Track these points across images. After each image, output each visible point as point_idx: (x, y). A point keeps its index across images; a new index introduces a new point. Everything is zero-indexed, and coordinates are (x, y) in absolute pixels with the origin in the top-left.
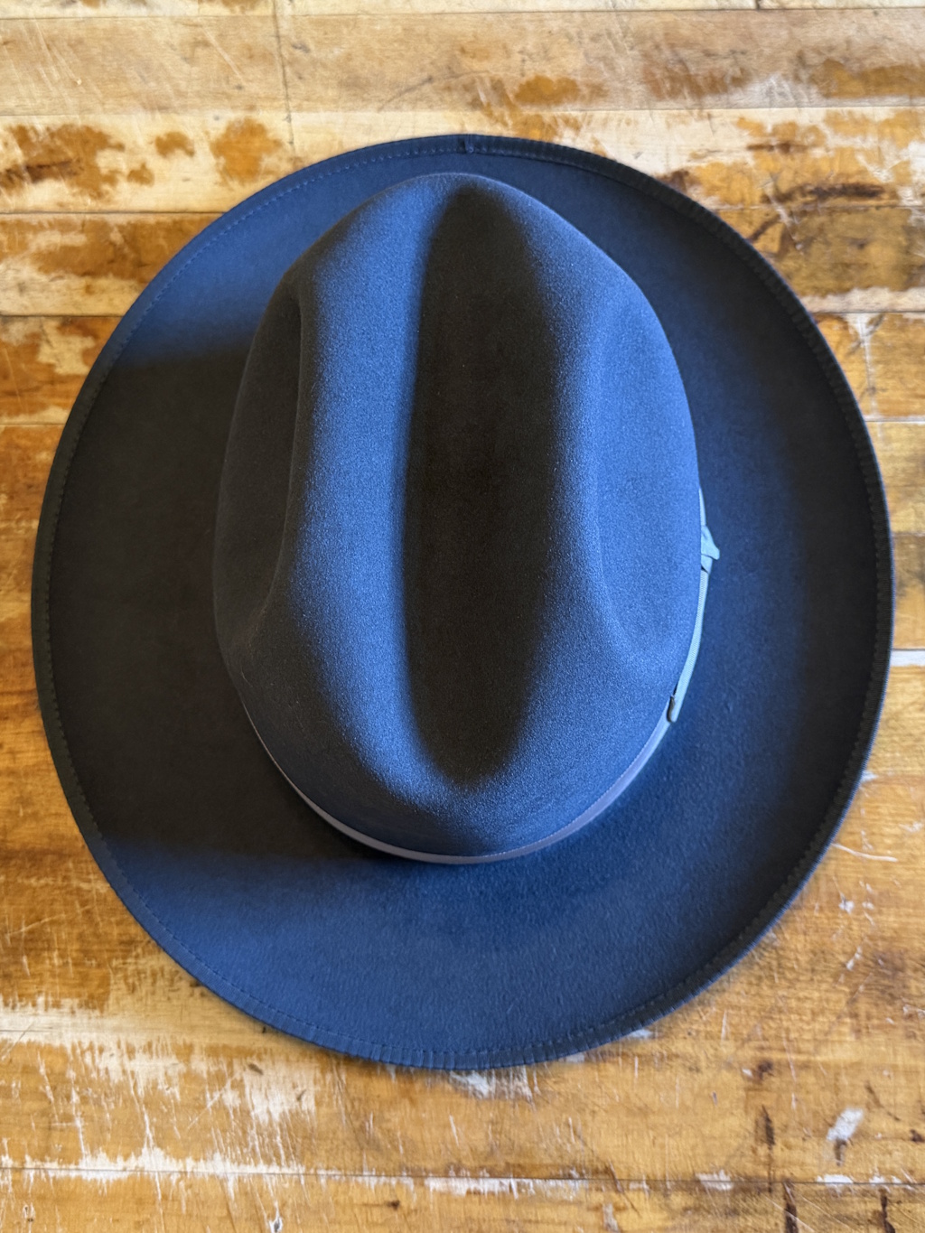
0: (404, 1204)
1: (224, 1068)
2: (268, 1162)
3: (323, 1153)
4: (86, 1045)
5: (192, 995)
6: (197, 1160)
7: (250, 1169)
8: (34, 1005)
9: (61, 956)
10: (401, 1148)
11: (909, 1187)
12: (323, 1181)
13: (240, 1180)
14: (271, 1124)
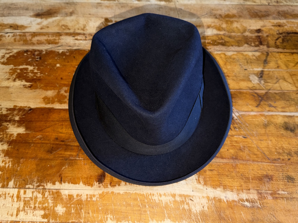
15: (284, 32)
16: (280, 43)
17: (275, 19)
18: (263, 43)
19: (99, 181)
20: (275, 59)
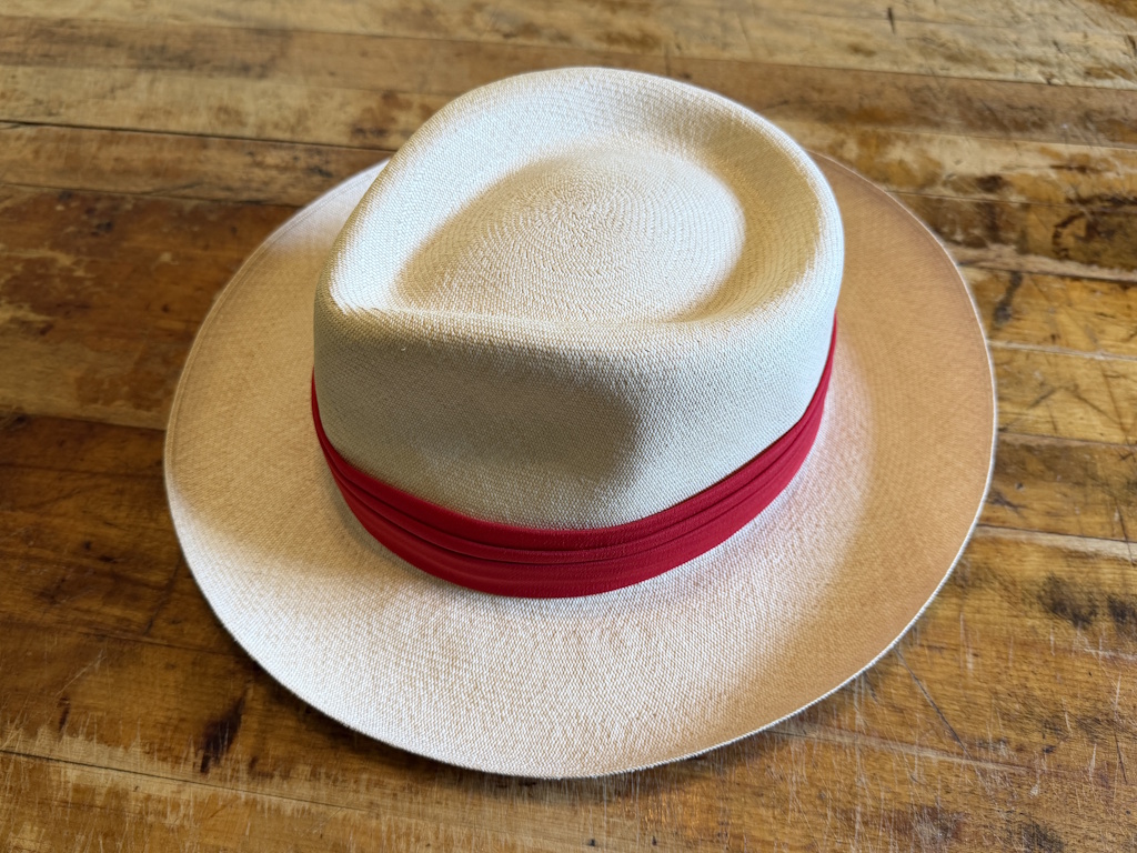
15: (1100, 198)
16: (1077, 238)
17: (1067, 142)
18: (1003, 234)
19: (207, 748)
20: (1043, 302)
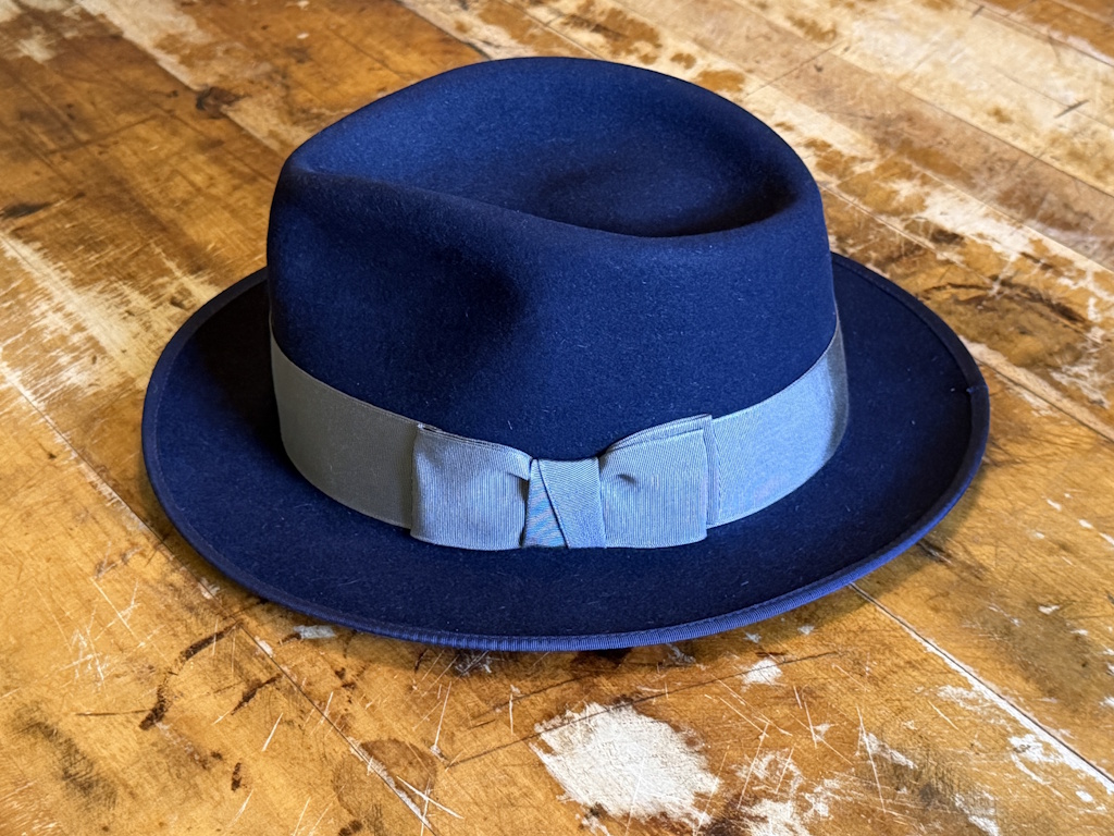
0: (56, 460)
1: (84, 348)
2: (35, 393)
3: (61, 412)
4: (47, 292)
5: (121, 314)
6: (8, 366)
7: (21, 389)
8: (55, 263)
9: (97, 258)
10: (96, 441)
11: (295, 689)
12: (42, 420)
13: (9, 389)
14: (61, 383)
